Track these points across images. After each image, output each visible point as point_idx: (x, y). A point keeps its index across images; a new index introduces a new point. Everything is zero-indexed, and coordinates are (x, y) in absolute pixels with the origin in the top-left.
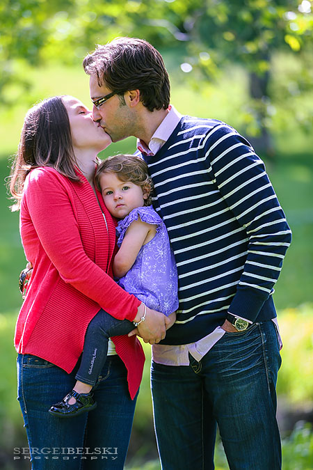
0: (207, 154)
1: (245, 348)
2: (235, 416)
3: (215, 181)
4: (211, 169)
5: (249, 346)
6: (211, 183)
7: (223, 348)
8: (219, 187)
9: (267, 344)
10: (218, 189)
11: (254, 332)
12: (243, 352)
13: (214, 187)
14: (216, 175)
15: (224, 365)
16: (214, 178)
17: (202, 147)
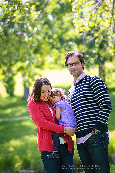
0: (92, 83)
1: (97, 138)
2: (96, 157)
3: (93, 91)
4: (92, 87)
5: (99, 138)
6: (92, 91)
7: (91, 139)
8: (94, 93)
9: (104, 137)
10: (93, 94)
11: (100, 134)
12: (97, 140)
13: (93, 93)
14: (94, 89)
15: (92, 143)
16: (93, 90)
17: (91, 81)
